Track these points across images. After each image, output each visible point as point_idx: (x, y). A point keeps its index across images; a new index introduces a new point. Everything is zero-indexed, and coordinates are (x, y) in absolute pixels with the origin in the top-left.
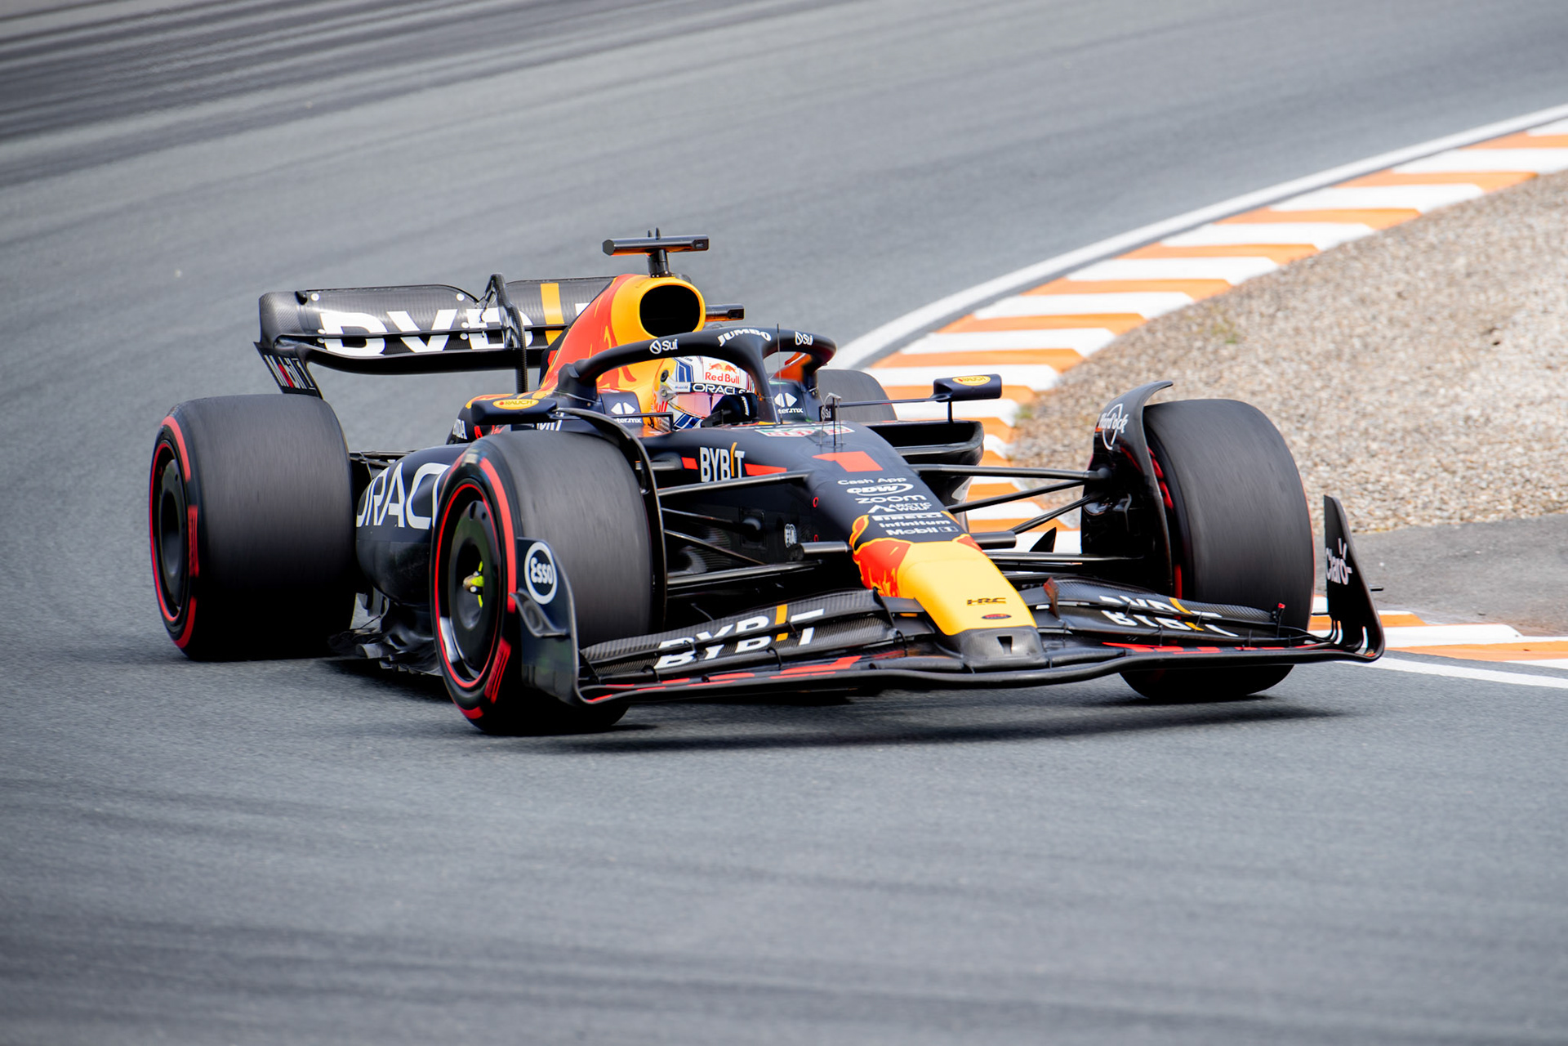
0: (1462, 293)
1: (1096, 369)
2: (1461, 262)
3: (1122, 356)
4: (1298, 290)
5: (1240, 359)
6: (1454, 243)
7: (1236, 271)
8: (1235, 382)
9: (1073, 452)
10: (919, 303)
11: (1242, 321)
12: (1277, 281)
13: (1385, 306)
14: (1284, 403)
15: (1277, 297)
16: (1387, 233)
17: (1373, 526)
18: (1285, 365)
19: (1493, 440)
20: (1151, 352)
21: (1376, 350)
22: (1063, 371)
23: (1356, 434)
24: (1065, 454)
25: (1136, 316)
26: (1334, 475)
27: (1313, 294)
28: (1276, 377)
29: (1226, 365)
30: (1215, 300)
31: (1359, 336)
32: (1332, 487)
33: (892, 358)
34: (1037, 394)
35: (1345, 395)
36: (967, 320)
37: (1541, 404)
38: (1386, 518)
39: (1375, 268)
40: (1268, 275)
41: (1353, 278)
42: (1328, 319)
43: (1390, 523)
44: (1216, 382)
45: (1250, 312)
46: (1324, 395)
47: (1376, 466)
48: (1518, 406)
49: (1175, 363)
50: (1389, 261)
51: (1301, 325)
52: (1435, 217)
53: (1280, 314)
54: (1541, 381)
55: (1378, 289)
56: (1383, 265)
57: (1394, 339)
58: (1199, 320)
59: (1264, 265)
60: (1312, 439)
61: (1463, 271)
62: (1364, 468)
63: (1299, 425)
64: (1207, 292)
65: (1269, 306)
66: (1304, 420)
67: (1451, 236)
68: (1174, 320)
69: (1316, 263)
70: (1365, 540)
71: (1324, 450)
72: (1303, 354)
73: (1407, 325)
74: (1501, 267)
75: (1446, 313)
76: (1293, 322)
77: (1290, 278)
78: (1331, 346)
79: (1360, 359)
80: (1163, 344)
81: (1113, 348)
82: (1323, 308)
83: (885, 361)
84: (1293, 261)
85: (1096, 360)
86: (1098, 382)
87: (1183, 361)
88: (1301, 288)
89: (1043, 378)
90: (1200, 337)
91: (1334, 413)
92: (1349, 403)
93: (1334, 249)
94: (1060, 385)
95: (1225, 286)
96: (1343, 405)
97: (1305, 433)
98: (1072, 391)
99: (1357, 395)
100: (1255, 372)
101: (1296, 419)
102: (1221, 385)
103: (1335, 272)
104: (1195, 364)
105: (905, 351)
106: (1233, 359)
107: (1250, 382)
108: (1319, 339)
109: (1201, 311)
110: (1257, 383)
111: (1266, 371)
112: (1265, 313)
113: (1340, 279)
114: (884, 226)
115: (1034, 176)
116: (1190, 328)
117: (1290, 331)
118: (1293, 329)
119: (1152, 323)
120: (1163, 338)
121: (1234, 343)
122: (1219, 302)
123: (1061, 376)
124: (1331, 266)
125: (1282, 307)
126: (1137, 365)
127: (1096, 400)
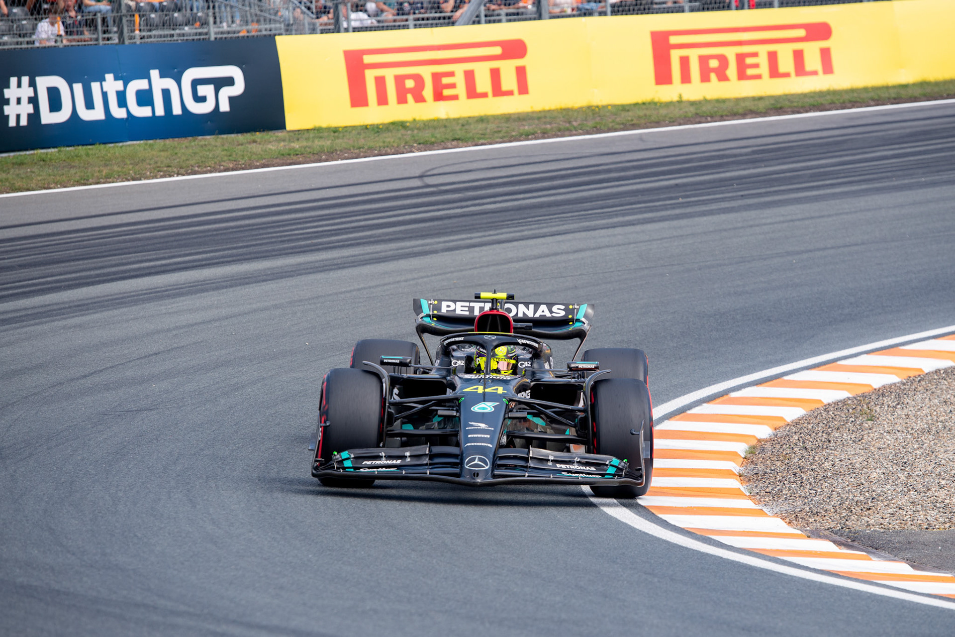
1: (794, 429)
3: (809, 423)
4: (911, 393)
5: (874, 430)
7: (878, 381)
8: (870, 442)
9: (776, 474)
10: (700, 386)
11: (878, 408)
12: (899, 388)
14: (895, 455)
15: (899, 397)
17: (937, 527)
18: (899, 434)
20: (825, 422)
22: (775, 429)
23: (934, 475)
24: (771, 475)
25: (820, 401)
26: (919, 497)
27: (919, 397)
28: (893, 441)
29: (866, 432)
30: (864, 396)
31: (941, 422)
32: (917, 503)
33: (682, 415)
34: (759, 441)
35: (930, 453)
36: (725, 397)
38: (945, 523)
40: (895, 384)
41: (942, 390)
42: (926, 411)
43: (947, 526)
44: (859, 441)
45: (883, 404)
46: (918, 452)
47: (942, 494)
49: (838, 429)
51: (910, 413)
53: (899, 406)
58: (854, 407)
59: (893, 379)
60: (909, 476)
62: (936, 494)
63: (903, 468)
64: (860, 391)
65: (893, 402)
66: (906, 465)
68: (840, 405)
69: (922, 379)
70: (932, 534)
71: (915, 483)
72: (910, 429)
76: (906, 411)
77: (907, 387)
78: (925, 426)
79: (941, 434)
80: (832, 418)
81: (804, 418)
82: (923, 405)
83: (678, 417)
84: (910, 377)
85: (795, 424)
86: (794, 437)
87: (842, 428)
88: (913, 393)
89: (764, 432)
90: (853, 416)
91: (923, 463)
92: (932, 458)
93: (932, 373)
94: (773, 436)
95: (870, 389)
96: (928, 459)
97: (906, 473)
98: (779, 440)
99: (937, 454)
100: (881, 437)
101: (901, 464)
102: (862, 443)
103: (933, 385)
104: (849, 430)
105: (689, 412)
106: (870, 429)
107: (878, 442)
108: (919, 422)
109: (855, 402)
110: (883, 443)
111: (888, 437)
112: (891, 405)
113: (934, 390)
114: (685, 342)
115: (770, 320)
116: (848, 410)
117: (904, 416)
118: (906, 415)
119: (827, 406)
120: (833, 415)
121: (872, 420)
122: (866, 397)
123: (774, 432)
124: (930, 382)
125: (901, 403)
126: (817, 429)
127: (792, 446)
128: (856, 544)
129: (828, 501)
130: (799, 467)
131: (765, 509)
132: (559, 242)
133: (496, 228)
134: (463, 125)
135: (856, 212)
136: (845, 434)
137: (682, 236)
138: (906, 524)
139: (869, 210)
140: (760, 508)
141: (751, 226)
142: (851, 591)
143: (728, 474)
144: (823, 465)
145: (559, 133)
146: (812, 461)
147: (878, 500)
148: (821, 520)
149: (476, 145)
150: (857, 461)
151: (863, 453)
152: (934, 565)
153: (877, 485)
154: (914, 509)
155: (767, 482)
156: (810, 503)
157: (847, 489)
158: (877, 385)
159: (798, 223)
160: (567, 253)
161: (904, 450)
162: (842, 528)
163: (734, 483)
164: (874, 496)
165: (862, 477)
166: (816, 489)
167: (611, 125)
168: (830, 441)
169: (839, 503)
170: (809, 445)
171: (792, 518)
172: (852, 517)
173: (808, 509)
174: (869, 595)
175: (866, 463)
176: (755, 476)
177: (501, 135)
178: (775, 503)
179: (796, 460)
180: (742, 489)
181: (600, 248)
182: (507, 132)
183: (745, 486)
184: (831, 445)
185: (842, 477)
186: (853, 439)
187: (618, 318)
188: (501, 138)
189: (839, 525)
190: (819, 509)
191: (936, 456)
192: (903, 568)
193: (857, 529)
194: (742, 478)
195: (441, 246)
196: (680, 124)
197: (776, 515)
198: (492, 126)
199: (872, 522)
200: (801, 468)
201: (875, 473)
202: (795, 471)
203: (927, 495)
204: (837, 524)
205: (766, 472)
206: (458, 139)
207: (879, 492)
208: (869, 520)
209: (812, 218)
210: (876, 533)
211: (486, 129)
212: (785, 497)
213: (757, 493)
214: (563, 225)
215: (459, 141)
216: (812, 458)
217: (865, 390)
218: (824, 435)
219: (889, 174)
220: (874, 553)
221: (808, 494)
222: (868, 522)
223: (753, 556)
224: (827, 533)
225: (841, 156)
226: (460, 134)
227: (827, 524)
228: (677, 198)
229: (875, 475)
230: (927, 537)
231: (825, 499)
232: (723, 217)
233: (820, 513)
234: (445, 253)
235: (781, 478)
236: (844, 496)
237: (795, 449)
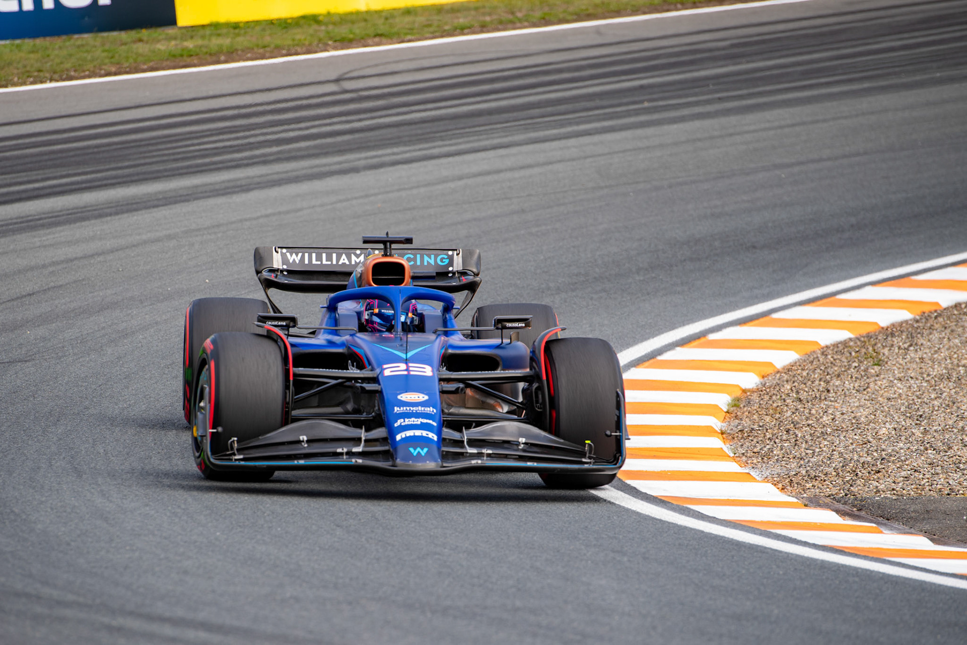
1: (786, 377)
3: (803, 370)
4: (926, 332)
5: (882, 376)
7: (885, 318)
8: (877, 391)
9: (765, 431)
10: (672, 327)
11: (886, 351)
12: (912, 326)
14: (908, 407)
15: (911, 336)
17: (961, 492)
18: (912, 382)
20: (823, 368)
22: (763, 377)
23: (956, 431)
24: (759, 432)
25: (816, 343)
26: (938, 457)
27: (935, 336)
28: (905, 389)
29: (872, 379)
30: (869, 336)
32: (936, 464)
33: (651, 361)
34: (744, 391)
35: (951, 404)
36: (703, 340)
40: (906, 322)
42: (944, 353)
44: (864, 390)
45: (892, 345)
46: (936, 403)
49: (839, 376)
51: (925, 356)
53: (912, 348)
58: (857, 350)
59: (904, 315)
60: (925, 432)
62: (959, 453)
63: (918, 422)
64: (864, 331)
65: (905, 343)
66: (921, 419)
68: (841, 347)
69: (939, 315)
70: (955, 501)
71: (933, 439)
72: (925, 376)
76: (920, 353)
77: (920, 325)
78: (944, 371)
79: (963, 381)
80: (832, 363)
81: (798, 364)
82: (941, 346)
83: (647, 364)
84: (924, 313)
85: (786, 371)
86: (786, 386)
87: (844, 375)
88: (928, 331)
89: (750, 381)
90: (856, 360)
91: (942, 416)
92: (953, 410)
93: (952, 307)
94: (760, 386)
95: (877, 327)
96: (949, 410)
97: (922, 428)
98: (768, 390)
99: (959, 405)
100: (891, 385)
101: (916, 418)
102: (868, 393)
103: (952, 322)
104: (852, 377)
105: (659, 358)
106: (877, 376)
107: (887, 391)
108: (936, 366)
109: (859, 343)
110: (893, 392)
111: (899, 385)
112: (902, 347)
113: (954, 328)
114: (653, 275)
115: (754, 247)
116: (850, 354)
117: (917, 360)
118: (920, 359)
119: (825, 349)
120: (832, 359)
121: (879, 365)
122: (871, 337)
123: (762, 380)
124: (949, 318)
125: (914, 343)
126: (813, 376)
127: (784, 397)
128: (863, 513)
129: (828, 462)
130: (793, 423)
131: (753, 473)
132: (502, 156)
133: (426, 140)
134: (386, 19)
135: (857, 116)
136: (847, 382)
137: (648, 147)
138: (923, 490)
139: (872, 113)
140: (747, 471)
141: (731, 135)
142: (860, 570)
143: (707, 431)
144: (821, 420)
145: (500, 27)
146: (808, 415)
147: (889, 462)
148: (820, 485)
149: (403, 42)
150: (862, 414)
151: (869, 405)
152: (959, 538)
153: (887, 442)
154: (933, 471)
155: (755, 440)
156: (807, 465)
157: (851, 448)
158: (884, 323)
159: (787, 130)
160: (511, 169)
161: (919, 400)
162: (846, 495)
163: (715, 443)
164: (884, 456)
165: (868, 434)
166: (814, 448)
167: (561, 16)
168: (828, 391)
169: (841, 464)
170: (803, 395)
171: (786, 483)
172: (858, 482)
173: (804, 472)
174: (881, 575)
175: (873, 417)
176: (740, 433)
177: (431, 29)
178: (764, 465)
179: (789, 413)
180: (725, 449)
181: (551, 163)
182: (438, 26)
183: (728, 446)
184: (830, 395)
185: (844, 433)
186: (857, 388)
187: (574, 247)
188: (433, 33)
189: (842, 491)
190: (817, 472)
191: (958, 408)
192: (921, 542)
193: (864, 496)
194: (724, 436)
195: (362, 163)
196: (645, 13)
197: (766, 479)
198: (420, 19)
199: (882, 487)
200: (795, 424)
201: (884, 429)
202: (788, 427)
203: (948, 454)
204: (840, 490)
205: (753, 429)
206: (381, 35)
207: (890, 451)
208: (878, 485)
209: (804, 123)
210: (887, 501)
211: (414, 22)
212: (776, 458)
213: (743, 454)
214: (506, 136)
215: (381, 37)
216: (808, 411)
217: (870, 329)
218: (822, 383)
219: (897, 69)
220: (885, 525)
221: (804, 454)
222: (877, 487)
223: (740, 530)
224: (828, 500)
225: (838, 49)
226: (382, 29)
227: (828, 490)
228: (642, 102)
229: (884, 430)
230: (949, 505)
231: (825, 461)
232: (697, 124)
233: (819, 477)
234: (368, 172)
235: (771, 436)
236: (847, 456)
237: (788, 401)
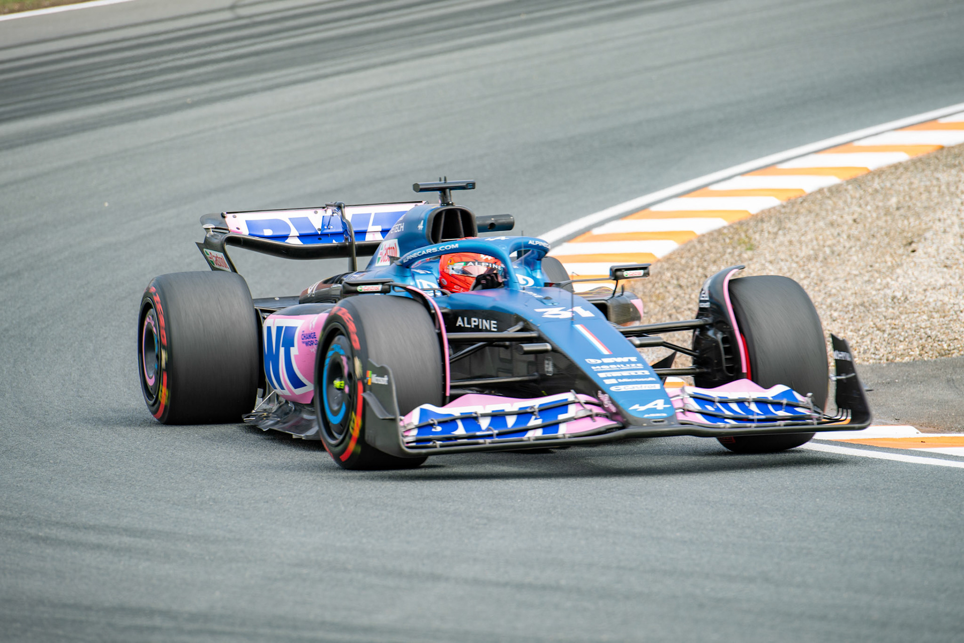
0: (893, 220)
1: (666, 265)
2: (894, 201)
3: (682, 258)
4: (793, 217)
5: (755, 260)
6: (890, 189)
7: (755, 205)
10: (558, 224)
11: (757, 236)
12: (780, 212)
13: (845, 227)
15: (779, 221)
16: (849, 182)
18: (782, 264)
19: (909, 311)
20: (700, 255)
21: (839, 255)
25: (693, 232)
27: (802, 220)
28: (776, 271)
29: (746, 263)
30: (741, 223)
31: (829, 246)
36: (588, 235)
37: (940, 289)
39: (841, 204)
40: (774, 208)
41: (827, 211)
42: (810, 236)
45: (762, 231)
46: (805, 282)
48: (925, 290)
50: (849, 200)
51: (793, 239)
52: (879, 173)
53: (780, 232)
54: (940, 275)
55: (842, 217)
56: (845, 202)
57: (851, 248)
58: (730, 236)
59: (773, 202)
61: (895, 206)
64: (736, 218)
65: (774, 227)
67: (888, 184)
68: (715, 235)
69: (804, 200)
72: (794, 257)
73: (859, 240)
74: (919, 204)
75: (883, 232)
76: (788, 237)
77: (787, 210)
78: (812, 252)
79: (829, 261)
80: (708, 250)
81: (677, 252)
82: (807, 229)
84: (790, 199)
85: (666, 260)
86: (666, 274)
87: (719, 260)
90: (731, 246)
92: (821, 287)
93: (815, 192)
95: (747, 215)
96: (817, 288)
99: (826, 283)
100: (763, 267)
103: (816, 206)
104: (727, 262)
106: (750, 260)
108: (804, 248)
109: (732, 230)
111: (771, 267)
112: (772, 231)
113: (818, 211)
114: (538, 176)
115: (631, 145)
116: (725, 240)
117: (786, 243)
119: (701, 237)
120: (708, 247)
121: (751, 250)
124: (813, 203)
125: (782, 228)
126: (691, 263)
127: (665, 284)
130: (675, 308)
132: (391, 72)
133: (319, 60)
137: (526, 57)
141: (603, 41)
158: (754, 211)
159: (654, 35)
160: (400, 84)
168: (706, 276)
170: (683, 282)
179: (671, 299)
181: (437, 76)
191: (825, 286)
195: (262, 84)
202: (671, 312)
217: (742, 217)
218: (700, 269)
228: (519, 14)
237: (669, 288)
